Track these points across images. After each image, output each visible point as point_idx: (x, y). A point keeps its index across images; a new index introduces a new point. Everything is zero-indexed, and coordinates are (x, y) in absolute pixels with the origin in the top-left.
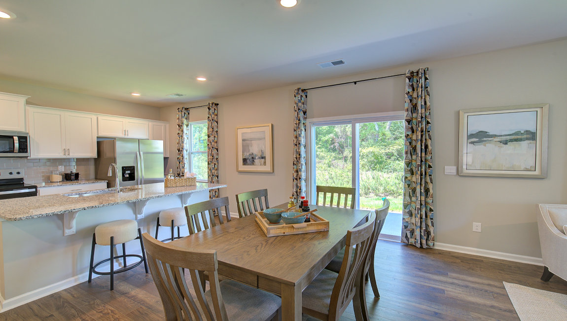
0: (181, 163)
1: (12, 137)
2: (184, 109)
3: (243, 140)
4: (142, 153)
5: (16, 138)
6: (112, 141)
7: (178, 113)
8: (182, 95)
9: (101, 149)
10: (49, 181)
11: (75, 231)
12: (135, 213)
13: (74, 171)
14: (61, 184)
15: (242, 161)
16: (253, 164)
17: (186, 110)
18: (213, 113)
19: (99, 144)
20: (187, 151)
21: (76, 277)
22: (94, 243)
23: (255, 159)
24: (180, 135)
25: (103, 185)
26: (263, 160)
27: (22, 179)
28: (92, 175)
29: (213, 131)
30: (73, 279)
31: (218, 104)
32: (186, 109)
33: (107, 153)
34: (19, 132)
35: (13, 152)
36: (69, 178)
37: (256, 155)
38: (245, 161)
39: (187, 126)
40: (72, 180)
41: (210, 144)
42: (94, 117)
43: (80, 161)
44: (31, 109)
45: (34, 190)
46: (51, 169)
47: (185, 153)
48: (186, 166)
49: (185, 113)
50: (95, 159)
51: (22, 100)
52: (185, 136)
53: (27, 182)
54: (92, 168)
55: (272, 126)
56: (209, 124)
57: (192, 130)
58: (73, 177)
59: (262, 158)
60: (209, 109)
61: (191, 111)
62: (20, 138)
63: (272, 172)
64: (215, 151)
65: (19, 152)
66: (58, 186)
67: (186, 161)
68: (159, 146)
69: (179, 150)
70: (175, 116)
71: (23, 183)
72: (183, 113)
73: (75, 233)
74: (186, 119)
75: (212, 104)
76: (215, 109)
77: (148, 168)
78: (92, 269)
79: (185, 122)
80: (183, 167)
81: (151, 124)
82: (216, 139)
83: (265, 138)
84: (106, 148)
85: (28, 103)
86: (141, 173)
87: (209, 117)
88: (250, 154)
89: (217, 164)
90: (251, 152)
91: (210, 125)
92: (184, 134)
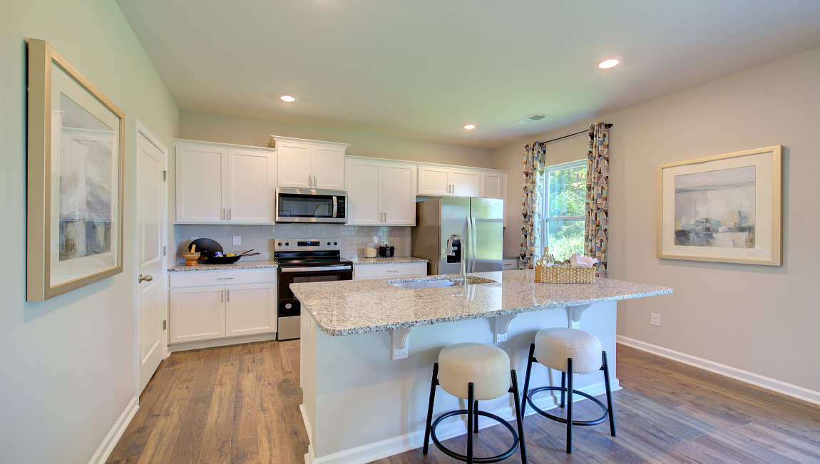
0: (528, 237)
1: (331, 197)
2: (537, 144)
3: (678, 191)
4: (474, 219)
5: (335, 199)
6: (436, 202)
7: (525, 153)
8: (542, 117)
9: (421, 213)
10: (363, 256)
11: (407, 353)
12: (493, 329)
13: (390, 245)
14: (374, 261)
15: (673, 236)
16: (708, 243)
17: (539, 146)
18: (602, 143)
19: (418, 205)
20: (539, 216)
21: (405, 436)
22: (435, 382)
23: (717, 231)
24: (529, 191)
25: (421, 266)
26: (744, 235)
27: (338, 252)
28: (408, 252)
29: (599, 178)
30: (400, 438)
31: (610, 126)
32: (541, 145)
33: (427, 220)
34: (339, 191)
35: (331, 217)
36: (385, 253)
37: (719, 224)
38: (682, 236)
39: (541, 173)
40: (386, 257)
41: (591, 202)
42: (414, 168)
43: (395, 230)
44: (351, 161)
45: (349, 267)
46: (366, 239)
47: (536, 219)
48: (538, 243)
49: (539, 152)
50: (412, 228)
51: (341, 148)
52: (537, 191)
53: (344, 256)
54: (408, 240)
55: (783, 150)
56: (590, 166)
57: (549, 181)
58: (388, 252)
59: (742, 230)
60: (592, 136)
61: (549, 147)
62: (339, 198)
63: (779, 265)
64: (601, 216)
65: (338, 216)
66: (373, 263)
67: (537, 234)
68: (496, 209)
69: (525, 216)
70: (519, 160)
71: (339, 257)
72: (536, 152)
73: (407, 356)
74: (540, 162)
75: (600, 125)
76: (604, 136)
77: (482, 243)
78: (430, 429)
79: (539, 167)
80: (532, 245)
81: (482, 174)
82: (605, 192)
83: (754, 183)
84: (425, 212)
85: (348, 153)
86: (472, 251)
87: (591, 152)
88: (698, 222)
89: (605, 240)
90: (702, 215)
91: (594, 164)
92: (537, 188)
